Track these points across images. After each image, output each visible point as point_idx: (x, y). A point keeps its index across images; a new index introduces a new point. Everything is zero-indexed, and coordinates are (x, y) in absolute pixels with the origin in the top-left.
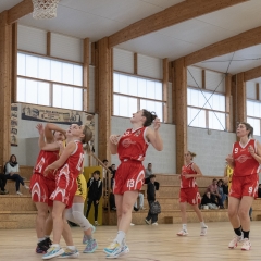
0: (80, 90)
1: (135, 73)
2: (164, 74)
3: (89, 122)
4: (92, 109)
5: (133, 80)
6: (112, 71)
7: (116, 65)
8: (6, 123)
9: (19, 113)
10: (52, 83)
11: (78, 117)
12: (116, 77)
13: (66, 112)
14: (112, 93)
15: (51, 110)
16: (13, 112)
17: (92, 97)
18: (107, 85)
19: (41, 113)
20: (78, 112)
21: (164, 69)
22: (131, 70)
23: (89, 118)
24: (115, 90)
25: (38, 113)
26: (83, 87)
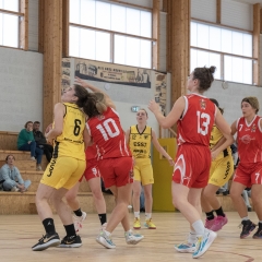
0: (149, 43)
1: (218, 22)
2: (255, 23)
3: (159, 83)
4: (164, 67)
5: (215, 31)
6: (189, 19)
7: (194, 12)
8: (55, 84)
9: (72, 70)
10: (113, 33)
11: (145, 77)
12: (194, 26)
13: (131, 71)
14: (189, 47)
15: (113, 67)
16: (65, 69)
17: (164, 52)
18: (182, 36)
19: (99, 71)
20: (145, 70)
21: (255, 17)
22: (213, 18)
23: (160, 78)
24: (192, 44)
25: (96, 70)
26: (152, 39)
